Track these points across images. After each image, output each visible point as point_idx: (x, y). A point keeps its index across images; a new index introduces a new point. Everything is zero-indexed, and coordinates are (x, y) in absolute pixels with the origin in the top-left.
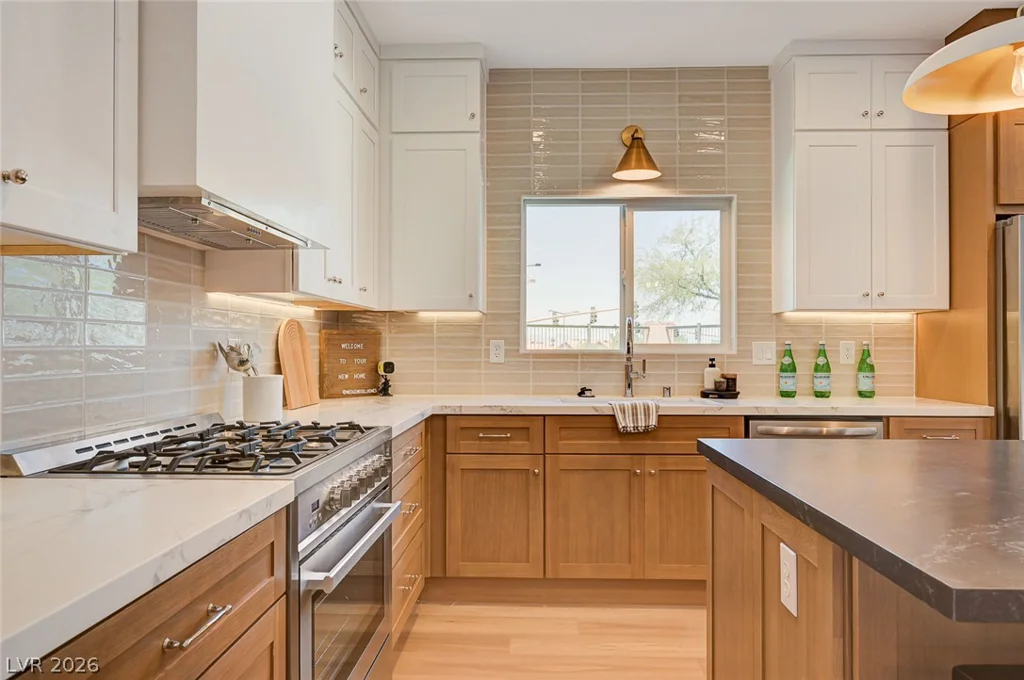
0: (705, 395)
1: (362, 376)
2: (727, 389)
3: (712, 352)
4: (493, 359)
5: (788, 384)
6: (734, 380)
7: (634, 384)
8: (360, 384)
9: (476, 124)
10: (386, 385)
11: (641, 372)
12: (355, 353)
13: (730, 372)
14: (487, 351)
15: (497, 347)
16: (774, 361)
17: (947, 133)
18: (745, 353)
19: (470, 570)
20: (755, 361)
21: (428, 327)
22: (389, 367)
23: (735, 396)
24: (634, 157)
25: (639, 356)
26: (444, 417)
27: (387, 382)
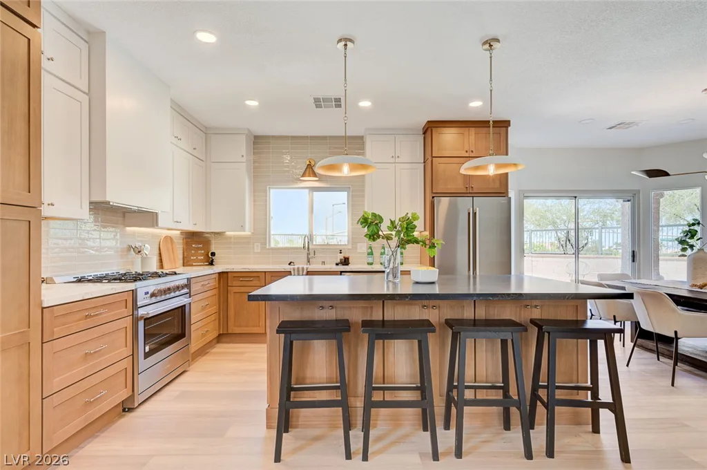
0: (337, 264)
1: (202, 258)
2: (346, 261)
3: (341, 248)
4: (256, 251)
5: (370, 260)
6: (348, 259)
7: (311, 260)
8: (201, 261)
9: (244, 159)
10: (212, 261)
11: (313, 255)
12: (198, 249)
13: (347, 256)
14: (253, 248)
15: (257, 246)
16: (365, 251)
17: (423, 165)
18: (355, 248)
19: (238, 330)
20: (358, 251)
21: (230, 238)
22: (213, 254)
23: (348, 265)
24: (307, 172)
25: (313, 249)
26: (227, 272)
27: (213, 260)
